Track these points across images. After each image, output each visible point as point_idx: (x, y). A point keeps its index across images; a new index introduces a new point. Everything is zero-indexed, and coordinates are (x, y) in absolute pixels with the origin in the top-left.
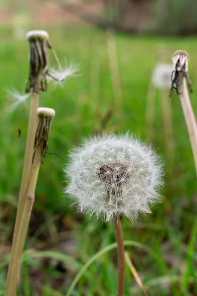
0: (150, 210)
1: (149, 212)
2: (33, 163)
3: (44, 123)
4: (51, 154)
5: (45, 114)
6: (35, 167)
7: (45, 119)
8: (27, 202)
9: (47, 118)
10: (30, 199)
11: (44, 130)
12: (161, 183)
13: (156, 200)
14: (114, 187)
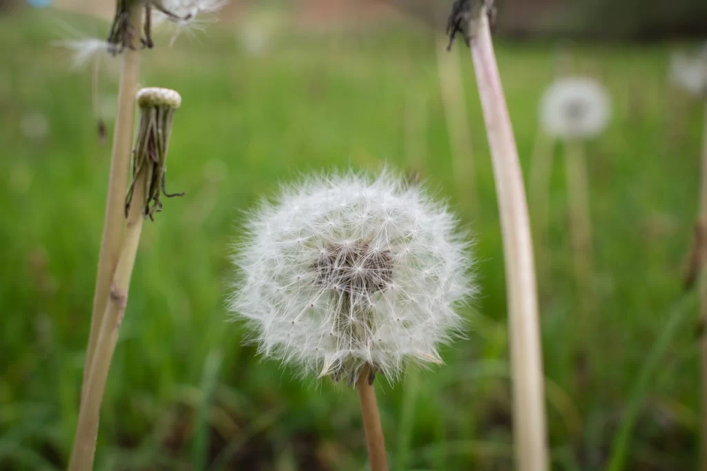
0: (439, 357)
1: (434, 361)
2: (126, 214)
3: (153, 120)
4: (169, 196)
5: (152, 98)
6: (130, 225)
7: (153, 112)
8: (109, 304)
9: (157, 107)
10: (116, 298)
11: (152, 139)
12: (468, 291)
13: (458, 333)
14: (337, 287)
